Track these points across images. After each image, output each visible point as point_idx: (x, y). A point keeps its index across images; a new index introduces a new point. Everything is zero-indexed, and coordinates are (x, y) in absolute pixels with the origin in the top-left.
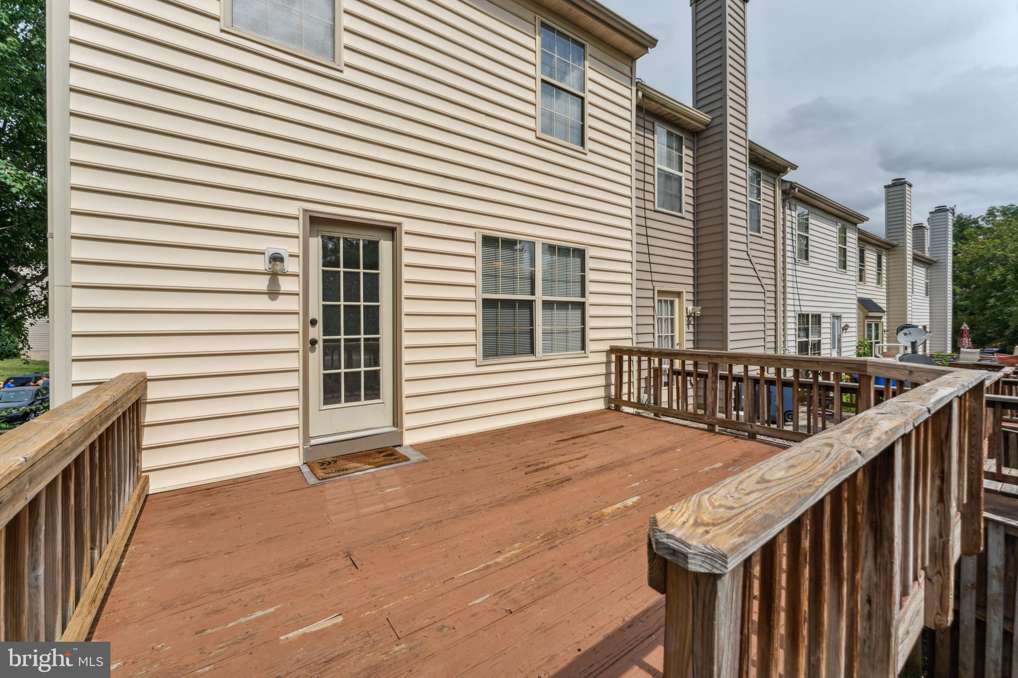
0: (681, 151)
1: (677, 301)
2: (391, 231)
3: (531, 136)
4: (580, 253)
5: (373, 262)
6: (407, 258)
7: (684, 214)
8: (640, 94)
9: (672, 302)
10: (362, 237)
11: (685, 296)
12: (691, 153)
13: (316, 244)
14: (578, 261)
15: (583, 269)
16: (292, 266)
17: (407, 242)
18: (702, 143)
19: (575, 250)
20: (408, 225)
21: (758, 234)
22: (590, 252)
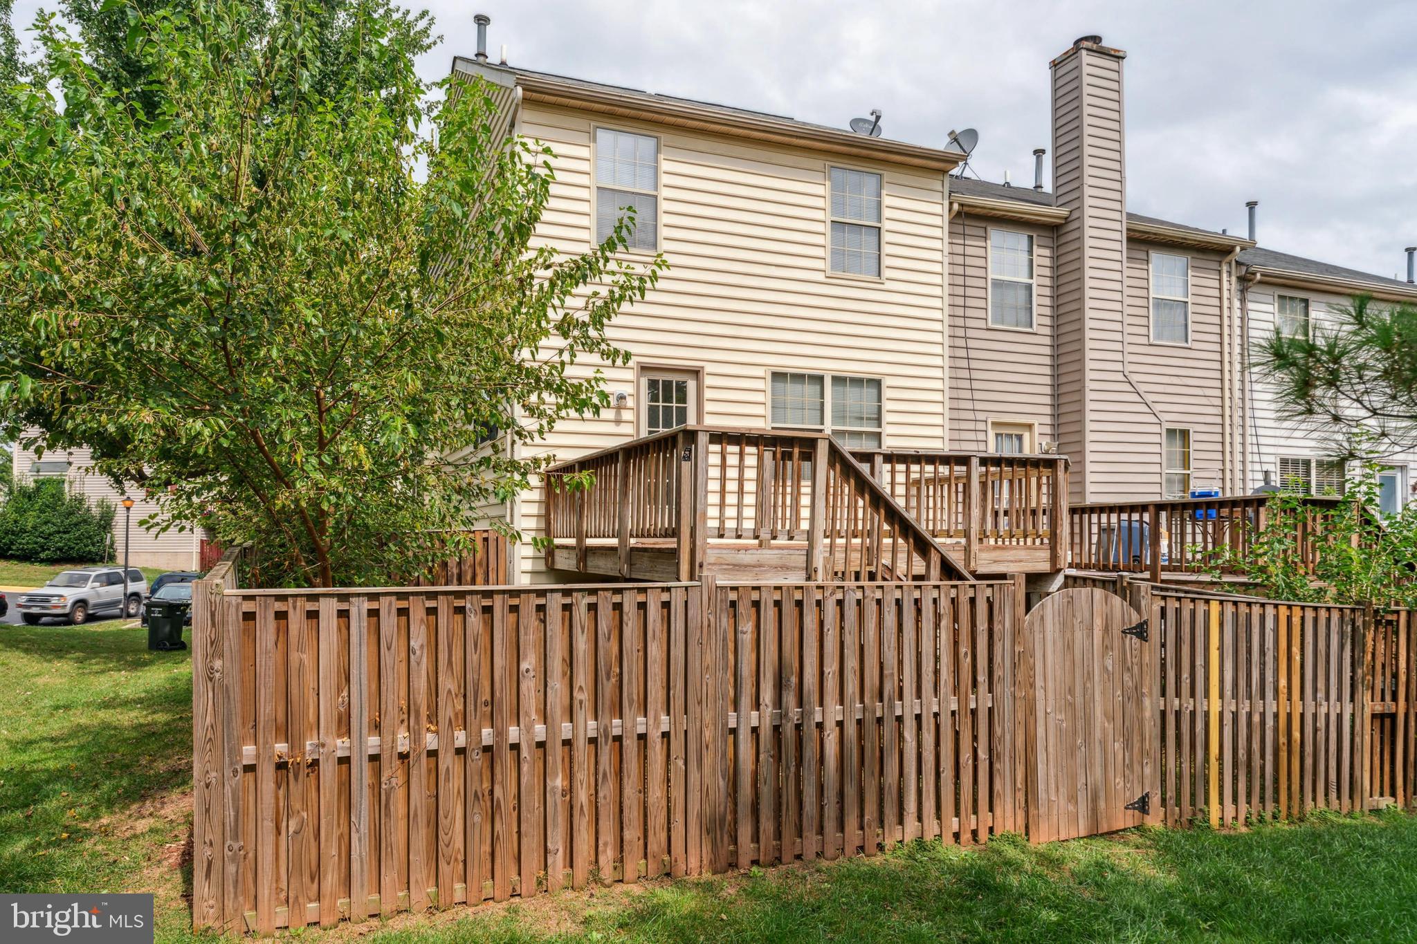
0: (1031, 252)
1: (1026, 436)
2: (696, 373)
3: (820, 277)
4: (877, 384)
5: (682, 398)
6: (708, 394)
7: (1035, 329)
8: (956, 207)
9: (1020, 438)
10: (675, 378)
11: (1037, 429)
12: (1047, 252)
13: (644, 382)
14: (874, 391)
15: (880, 400)
16: (630, 402)
17: (708, 381)
18: (1063, 240)
19: (870, 381)
20: (709, 368)
21: (1185, 345)
22: (887, 382)
